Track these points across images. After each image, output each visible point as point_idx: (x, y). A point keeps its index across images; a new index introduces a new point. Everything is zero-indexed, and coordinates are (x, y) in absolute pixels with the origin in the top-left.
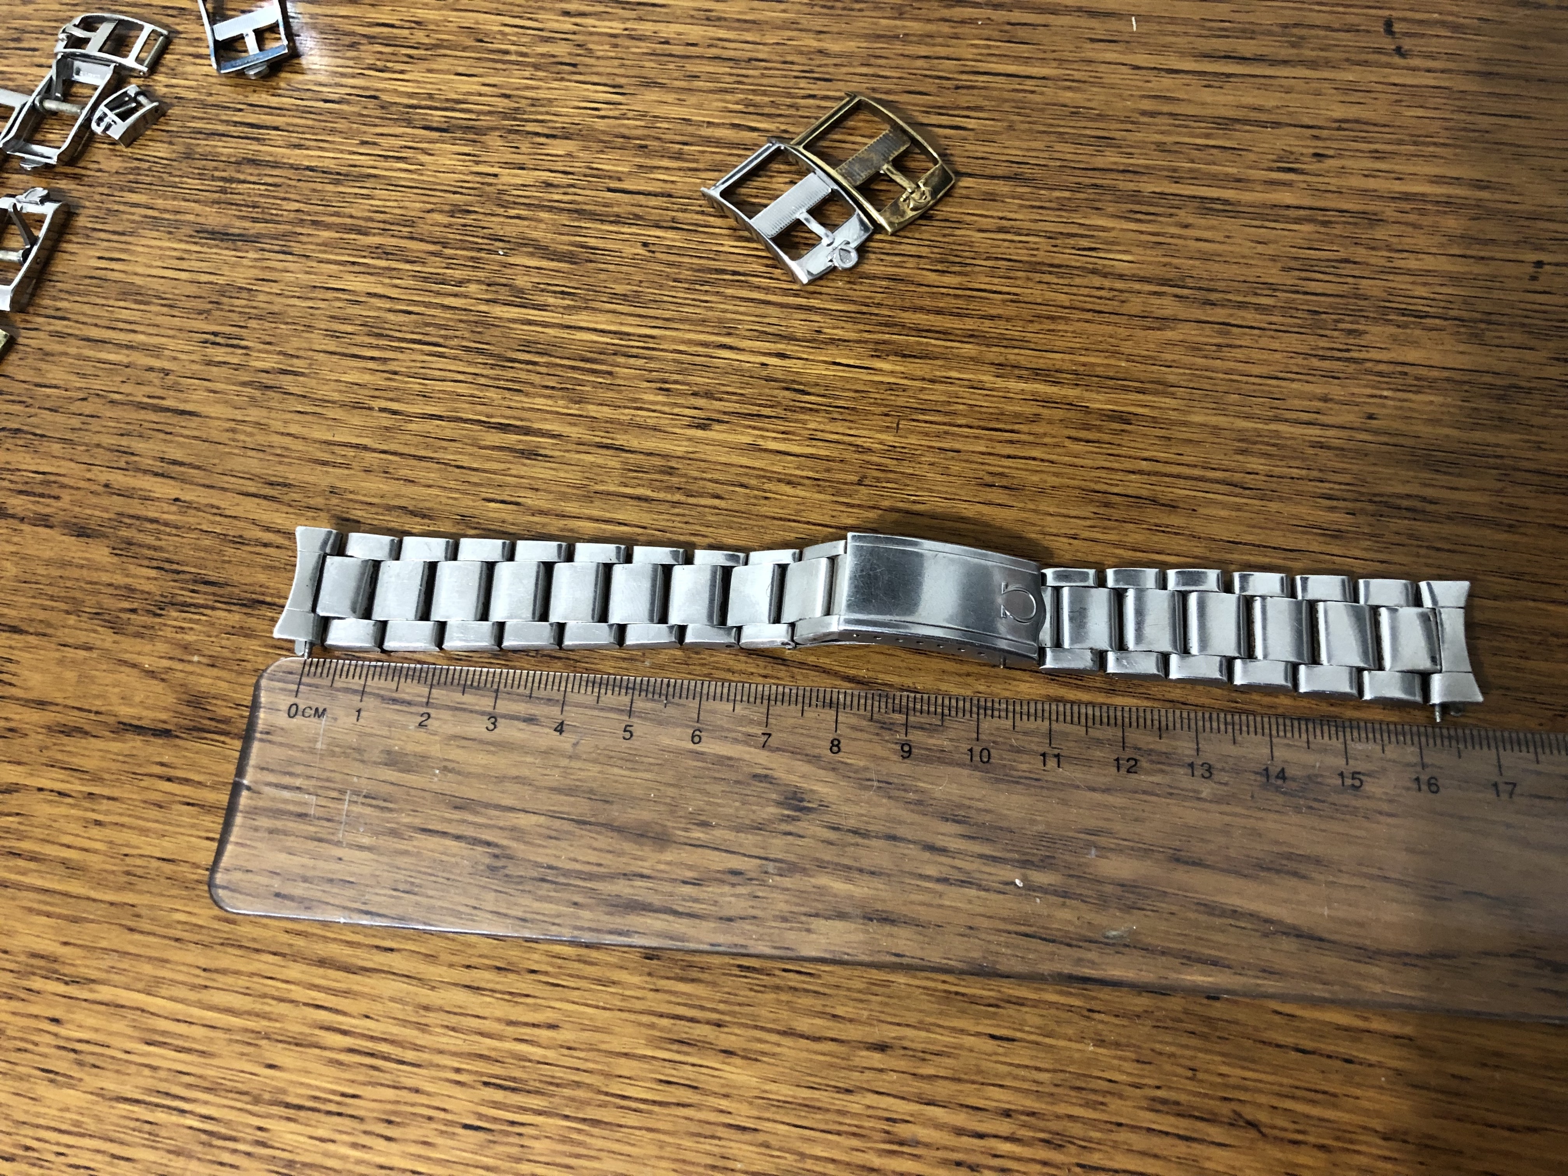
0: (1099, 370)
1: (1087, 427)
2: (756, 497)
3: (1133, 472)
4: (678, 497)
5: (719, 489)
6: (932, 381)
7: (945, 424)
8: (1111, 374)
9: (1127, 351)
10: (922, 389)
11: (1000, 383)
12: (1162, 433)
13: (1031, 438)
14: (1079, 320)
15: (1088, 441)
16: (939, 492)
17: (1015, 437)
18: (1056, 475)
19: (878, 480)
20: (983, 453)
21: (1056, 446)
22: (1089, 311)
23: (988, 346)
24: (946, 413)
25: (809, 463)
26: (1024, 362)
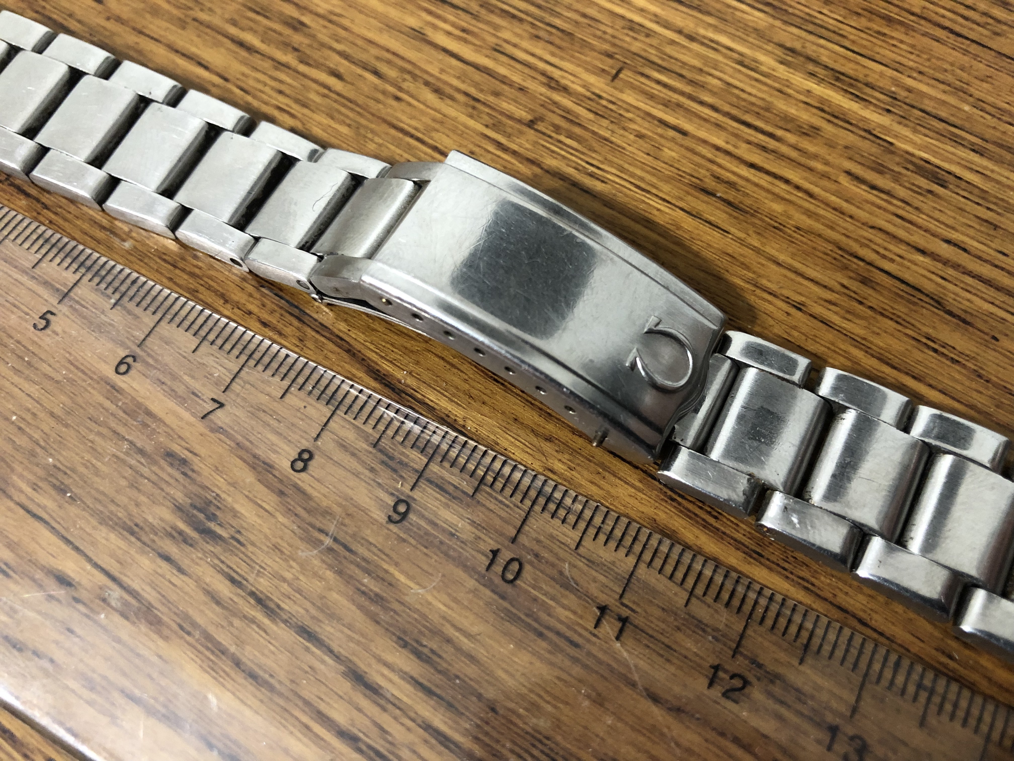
0: (929, 106)
1: (880, 169)
2: (384, 92)
3: (923, 252)
4: (289, 58)
5: (344, 66)
6: (691, 38)
7: (682, 93)
8: (943, 114)
9: (977, 94)
10: (672, 42)
11: (782, 71)
12: (989, 215)
13: (794, 154)
14: (925, 34)
15: (873, 187)
16: (633, 175)
17: (772, 144)
18: (809, 214)
19: (557, 129)
20: (718, 148)
21: (824, 176)
22: (945, 28)
23: (785, 22)
24: (692, 82)
25: (477, 76)
26: (825, 59)
